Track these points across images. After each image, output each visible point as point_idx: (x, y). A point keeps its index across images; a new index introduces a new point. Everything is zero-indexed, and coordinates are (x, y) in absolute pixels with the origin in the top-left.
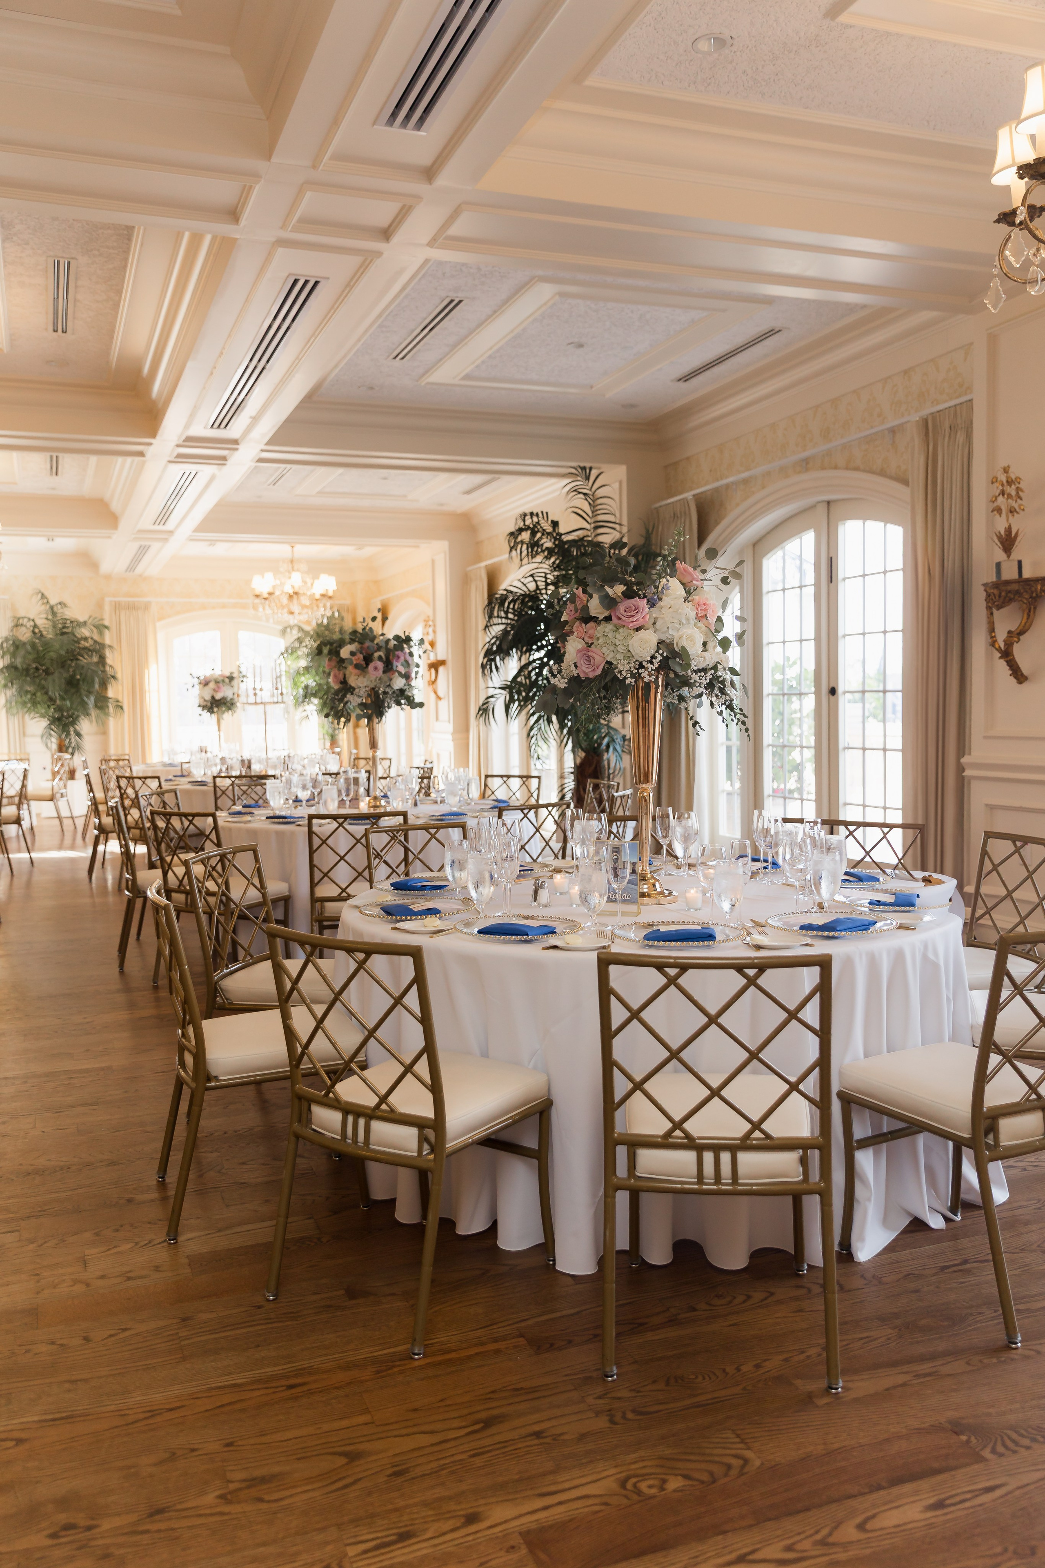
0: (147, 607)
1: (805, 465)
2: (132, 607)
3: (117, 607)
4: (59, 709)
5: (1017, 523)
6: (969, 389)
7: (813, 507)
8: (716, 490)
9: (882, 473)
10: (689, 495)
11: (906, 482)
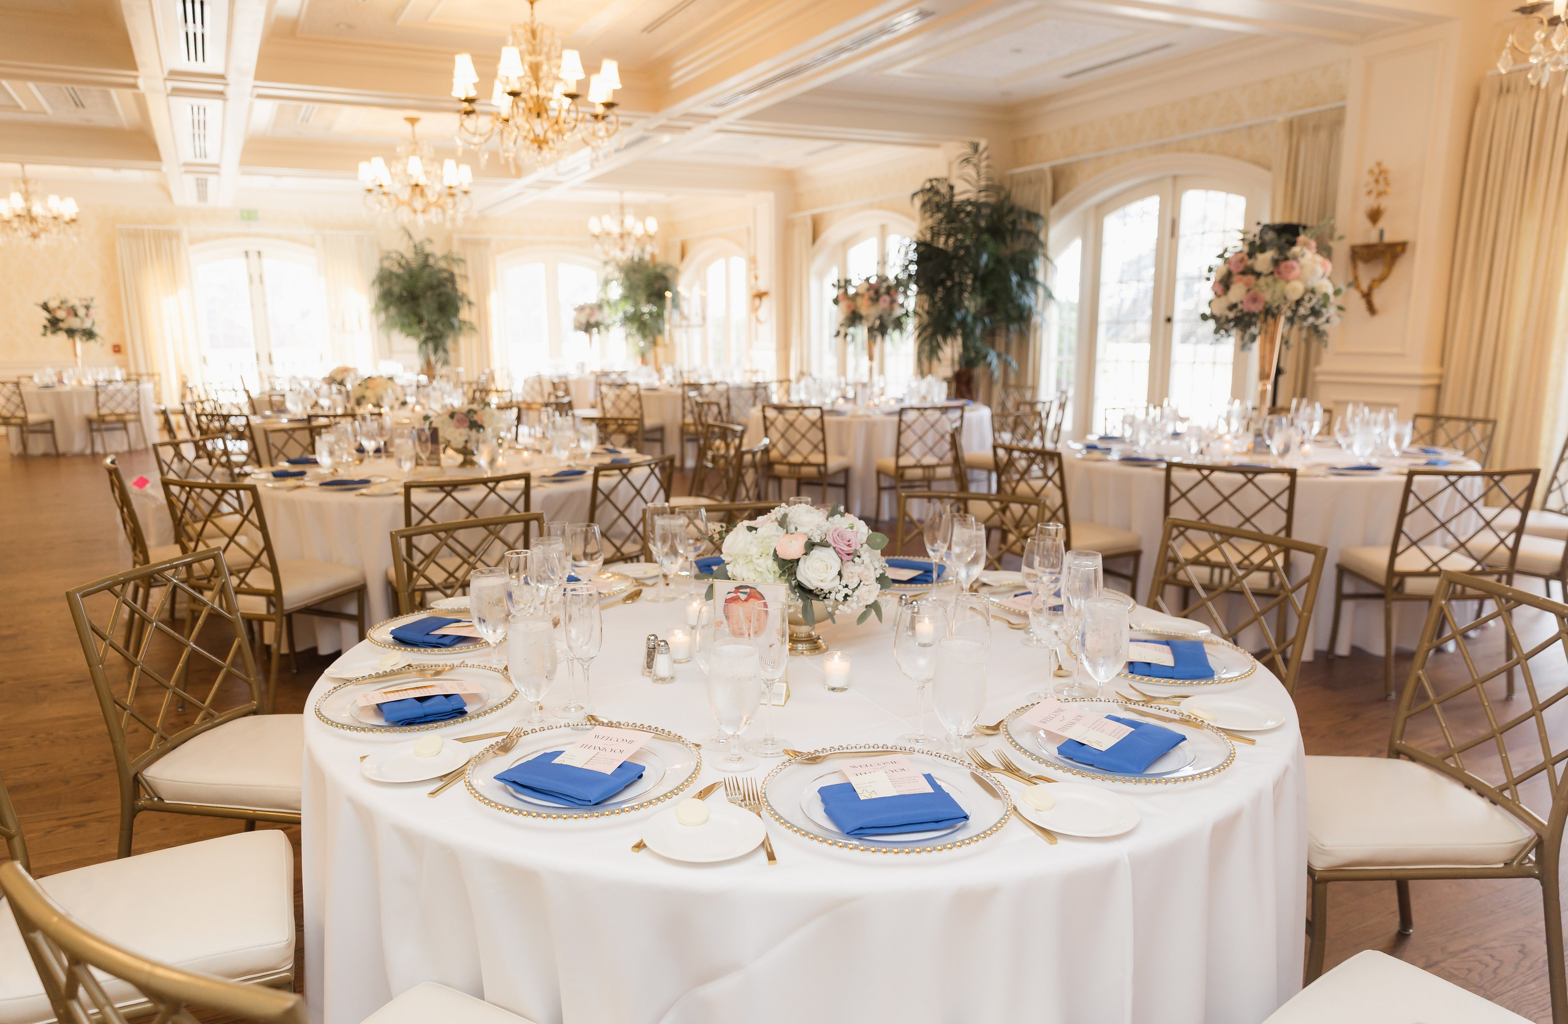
0: (487, 243)
1: (1161, 148)
2: (476, 243)
3: (464, 242)
4: (430, 328)
5: (1385, 203)
6: (1343, 98)
7: (1161, 179)
8: (1069, 165)
9: (1237, 156)
10: (1046, 166)
11: (1268, 168)
